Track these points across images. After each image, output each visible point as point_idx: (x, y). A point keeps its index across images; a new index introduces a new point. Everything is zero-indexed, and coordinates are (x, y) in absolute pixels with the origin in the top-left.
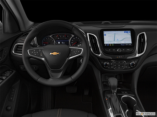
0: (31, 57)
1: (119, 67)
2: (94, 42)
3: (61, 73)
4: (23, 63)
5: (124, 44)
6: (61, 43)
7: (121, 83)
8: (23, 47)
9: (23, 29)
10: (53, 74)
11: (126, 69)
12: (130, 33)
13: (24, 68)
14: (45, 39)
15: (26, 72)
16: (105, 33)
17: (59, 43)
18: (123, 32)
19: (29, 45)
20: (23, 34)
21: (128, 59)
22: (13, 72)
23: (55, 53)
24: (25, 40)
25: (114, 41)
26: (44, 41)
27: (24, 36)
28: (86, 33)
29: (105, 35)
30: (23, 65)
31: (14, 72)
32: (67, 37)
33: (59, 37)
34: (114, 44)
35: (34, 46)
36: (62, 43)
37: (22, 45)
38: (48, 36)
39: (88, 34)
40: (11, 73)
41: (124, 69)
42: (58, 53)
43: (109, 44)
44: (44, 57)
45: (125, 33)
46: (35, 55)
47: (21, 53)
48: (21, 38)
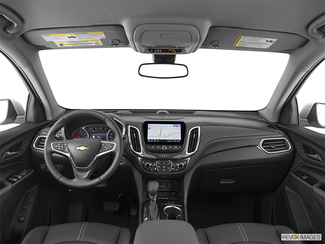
0: (54, 152)
1: (164, 168)
2: (135, 136)
3: (89, 172)
4: (44, 160)
5: (172, 140)
6: (96, 137)
7: (174, 193)
8: (46, 140)
9: (49, 118)
10: (78, 173)
11: (172, 171)
12: (180, 127)
13: (46, 167)
14: (76, 131)
15: (49, 173)
16: (150, 125)
17: (94, 137)
18: (172, 125)
19: (53, 137)
20: (48, 123)
21: (175, 159)
22: (31, 171)
23: (82, 148)
24: (50, 132)
25: (160, 136)
26: (75, 134)
27: (49, 126)
28: (127, 125)
29: (150, 128)
30: (45, 163)
31: (33, 171)
32: (104, 129)
33: (94, 129)
34: (159, 140)
35: (60, 139)
36: (98, 137)
37: (45, 138)
38: (81, 128)
39: (129, 127)
40: (28, 173)
41: (170, 172)
42: (86, 148)
43: (153, 140)
44: (69, 152)
45: (174, 126)
46: (59, 150)
47: (43, 148)
48: (46, 129)
